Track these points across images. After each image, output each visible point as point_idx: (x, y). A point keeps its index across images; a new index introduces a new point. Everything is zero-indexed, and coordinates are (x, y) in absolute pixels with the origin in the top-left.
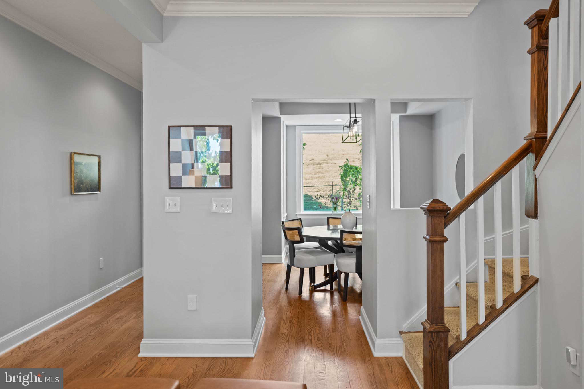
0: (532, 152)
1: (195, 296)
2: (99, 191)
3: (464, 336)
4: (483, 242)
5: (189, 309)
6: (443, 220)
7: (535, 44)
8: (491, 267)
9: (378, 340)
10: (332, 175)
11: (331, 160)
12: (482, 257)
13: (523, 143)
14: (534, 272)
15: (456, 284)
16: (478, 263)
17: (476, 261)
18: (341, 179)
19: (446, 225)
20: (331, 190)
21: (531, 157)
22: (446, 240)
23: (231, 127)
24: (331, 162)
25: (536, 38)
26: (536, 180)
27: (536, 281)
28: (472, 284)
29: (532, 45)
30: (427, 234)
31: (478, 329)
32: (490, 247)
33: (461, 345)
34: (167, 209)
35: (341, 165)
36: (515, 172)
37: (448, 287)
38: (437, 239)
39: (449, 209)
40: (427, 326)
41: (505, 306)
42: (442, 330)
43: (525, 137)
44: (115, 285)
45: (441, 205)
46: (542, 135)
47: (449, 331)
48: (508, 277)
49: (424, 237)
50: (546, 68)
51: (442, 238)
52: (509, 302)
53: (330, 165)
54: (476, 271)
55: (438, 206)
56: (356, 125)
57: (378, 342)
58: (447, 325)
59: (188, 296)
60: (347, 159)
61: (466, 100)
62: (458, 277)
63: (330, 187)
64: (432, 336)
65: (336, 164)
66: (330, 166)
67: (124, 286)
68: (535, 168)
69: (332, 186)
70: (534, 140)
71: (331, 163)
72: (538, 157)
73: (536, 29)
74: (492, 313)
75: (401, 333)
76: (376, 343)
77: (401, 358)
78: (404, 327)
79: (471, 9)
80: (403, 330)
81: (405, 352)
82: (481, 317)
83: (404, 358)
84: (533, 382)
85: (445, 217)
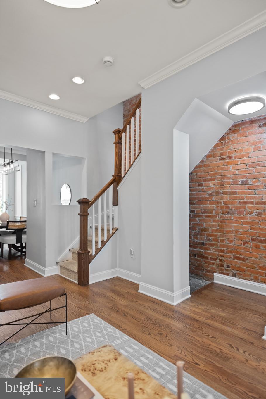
3: (94, 254)
4: (100, 215)
7: (117, 141)
9: (46, 268)
14: (116, 226)
19: (88, 208)
22: (88, 214)
25: (117, 139)
26: (117, 191)
27: (117, 229)
30: (80, 213)
31: (99, 250)
33: (93, 257)
38: (84, 214)
42: (87, 252)
45: (87, 200)
46: (119, 175)
48: (108, 230)
52: (108, 239)
61: (84, 158)
64: (83, 255)
72: (119, 183)
73: (117, 135)
74: (104, 243)
75: (57, 263)
76: (45, 270)
77: (57, 274)
78: (59, 260)
79: (87, 120)
80: (58, 261)
81: (60, 271)
82: (100, 246)
83: (59, 274)
84: (116, 267)
85: (88, 205)
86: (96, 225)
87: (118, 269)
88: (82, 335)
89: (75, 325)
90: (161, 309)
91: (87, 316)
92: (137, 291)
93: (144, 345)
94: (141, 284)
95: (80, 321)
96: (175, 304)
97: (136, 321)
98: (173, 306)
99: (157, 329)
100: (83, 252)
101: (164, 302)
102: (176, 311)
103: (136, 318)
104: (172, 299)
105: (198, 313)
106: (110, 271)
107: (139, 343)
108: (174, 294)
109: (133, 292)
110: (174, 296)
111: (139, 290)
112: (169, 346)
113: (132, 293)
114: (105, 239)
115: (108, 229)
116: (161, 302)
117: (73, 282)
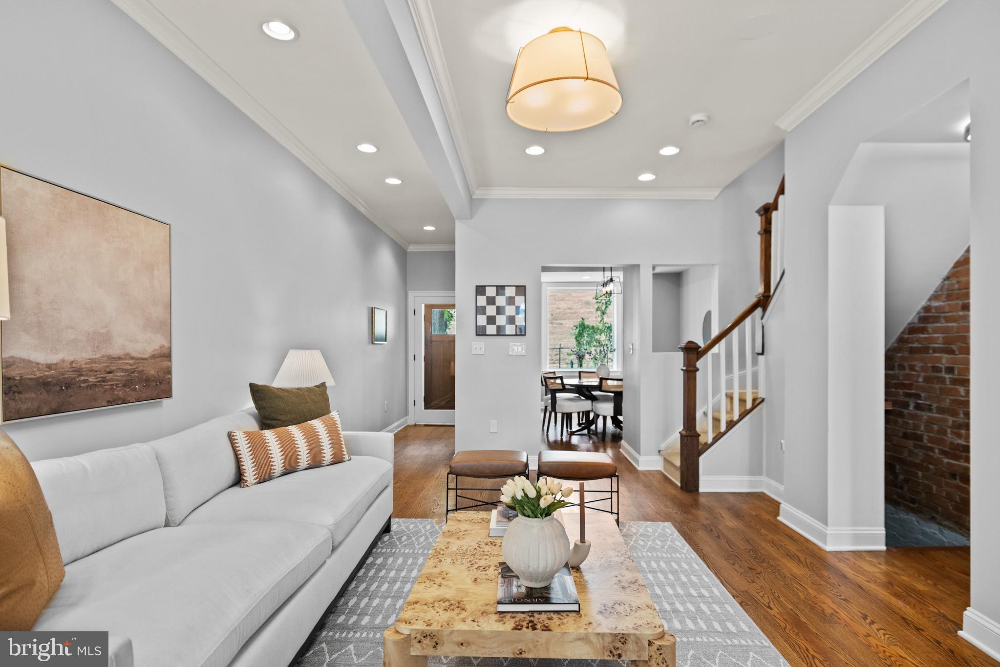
0: (760, 306)
1: (496, 421)
2: (385, 341)
3: (710, 441)
4: (725, 379)
5: (492, 431)
6: (695, 356)
7: (763, 227)
8: (730, 397)
9: (641, 457)
10: (557, 337)
11: (557, 320)
12: (723, 391)
13: (754, 300)
14: (762, 394)
15: (704, 413)
16: (721, 396)
17: (720, 395)
18: (575, 340)
19: (698, 359)
20: (557, 355)
21: (759, 311)
22: (698, 370)
23: (525, 286)
24: (556, 322)
25: (764, 223)
26: (763, 327)
27: (763, 400)
28: (717, 409)
29: (761, 228)
30: (684, 366)
31: (721, 435)
32: (730, 384)
33: (707, 446)
34: (474, 352)
35: (576, 325)
36: (748, 321)
37: (699, 414)
38: (691, 369)
39: (700, 347)
40: (684, 433)
41: (740, 418)
42: (694, 434)
43: (756, 296)
44: (393, 428)
45: (695, 345)
46: (767, 294)
47: (699, 435)
48: (742, 401)
49: (682, 369)
50: (770, 246)
51: (694, 369)
52: (742, 416)
53: (555, 325)
54: (719, 403)
55: (692, 346)
56: (611, 283)
57: (642, 459)
58: (698, 432)
59: (491, 421)
60: (582, 318)
61: (713, 265)
62: (706, 407)
63: (557, 351)
64: (687, 439)
65: (561, 324)
66: (556, 327)
67: (399, 429)
68: (762, 318)
69: (560, 349)
70: (762, 298)
71: (557, 324)
72: (765, 310)
73: (764, 217)
74: (731, 425)
75: (659, 451)
76: (640, 459)
77: (660, 471)
78: (663, 446)
79: (717, 193)
80: (661, 449)
81: (663, 467)
82: (723, 428)
83: (662, 470)
84: (760, 473)
85: (697, 354)
86: (741, 391)
87: (764, 479)
88: (637, 537)
89: (635, 527)
90: (793, 548)
91: (660, 523)
92: (776, 517)
93: (711, 568)
94: (784, 506)
95: (646, 524)
96: (829, 548)
97: (728, 547)
98: (823, 550)
99: (752, 563)
100: (687, 435)
101: (809, 541)
102: (819, 558)
103: (731, 543)
104: (824, 537)
105: (864, 572)
106: (746, 478)
107: (705, 566)
108: (828, 529)
109: (766, 516)
110: (828, 532)
111: (778, 515)
112: (749, 582)
113: (764, 519)
114: (736, 417)
115: (743, 398)
116: (807, 540)
117: (674, 482)
